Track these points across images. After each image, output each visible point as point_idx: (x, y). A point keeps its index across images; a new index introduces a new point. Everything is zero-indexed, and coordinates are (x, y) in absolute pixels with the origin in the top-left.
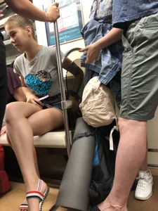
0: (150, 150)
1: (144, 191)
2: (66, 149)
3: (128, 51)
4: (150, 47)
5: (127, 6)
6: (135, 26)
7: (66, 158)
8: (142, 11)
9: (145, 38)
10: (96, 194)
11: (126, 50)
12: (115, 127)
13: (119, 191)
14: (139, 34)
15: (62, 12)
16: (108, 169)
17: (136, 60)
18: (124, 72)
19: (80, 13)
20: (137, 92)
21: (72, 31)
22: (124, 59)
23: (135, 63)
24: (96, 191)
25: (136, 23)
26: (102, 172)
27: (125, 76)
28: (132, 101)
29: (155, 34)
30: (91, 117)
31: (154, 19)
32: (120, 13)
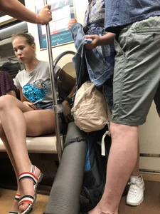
0: (142, 155)
1: (135, 196)
2: (57, 154)
4: (142, 52)
5: (119, 11)
6: (127, 30)
7: (57, 164)
9: (137, 43)
10: (87, 201)
11: (118, 54)
12: (107, 132)
13: (110, 197)
14: (130, 39)
15: (54, 15)
16: (100, 174)
17: (128, 64)
18: (116, 77)
19: (73, 16)
20: (129, 97)
21: (65, 34)
22: (116, 64)
23: (127, 68)
24: (87, 197)
25: (128, 28)
26: (93, 178)
27: (117, 81)
28: (123, 105)
29: (147, 39)
30: (83, 122)
31: (146, 24)
32: (113, 18)
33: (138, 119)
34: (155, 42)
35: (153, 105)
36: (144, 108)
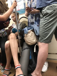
3: (42, 18)
4: (50, 17)
5: (42, 2)
6: (44, 9)
8: (47, 4)
10: (30, 70)
11: (41, 17)
14: (46, 12)
17: (45, 21)
19: (25, 4)
20: (45, 33)
21: (22, 11)
22: (41, 21)
23: (44, 22)
24: (30, 68)
25: (45, 8)
27: (41, 27)
28: (43, 36)
29: (52, 12)
31: (51, 7)
32: (39, 4)
33: (48, 41)
34: (55, 13)
35: (54, 36)
36: (51, 37)
